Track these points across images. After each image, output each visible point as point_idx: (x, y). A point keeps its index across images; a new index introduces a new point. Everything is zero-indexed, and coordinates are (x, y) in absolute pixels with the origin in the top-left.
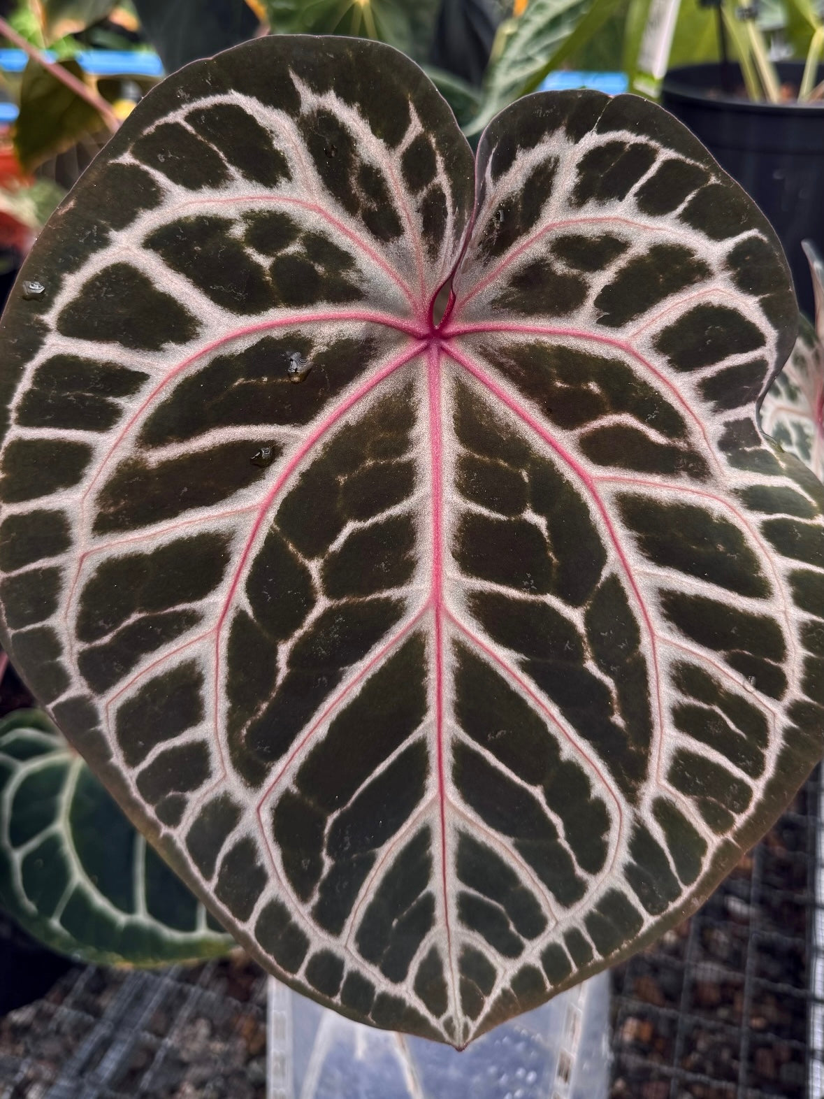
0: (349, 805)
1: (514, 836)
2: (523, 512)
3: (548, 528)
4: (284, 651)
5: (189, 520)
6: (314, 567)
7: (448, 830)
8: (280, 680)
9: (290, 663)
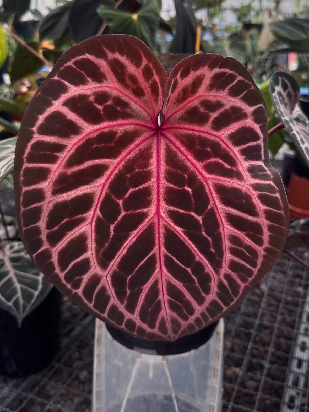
0: (134, 273)
1: (183, 283)
2: (184, 187)
3: (192, 192)
4: (112, 227)
5: (81, 189)
6: (120, 202)
7: (164, 280)
8: (111, 236)
9: (114, 231)
